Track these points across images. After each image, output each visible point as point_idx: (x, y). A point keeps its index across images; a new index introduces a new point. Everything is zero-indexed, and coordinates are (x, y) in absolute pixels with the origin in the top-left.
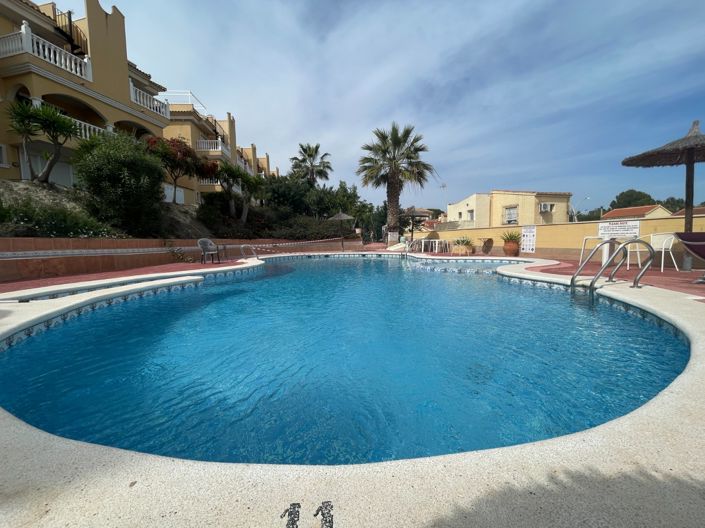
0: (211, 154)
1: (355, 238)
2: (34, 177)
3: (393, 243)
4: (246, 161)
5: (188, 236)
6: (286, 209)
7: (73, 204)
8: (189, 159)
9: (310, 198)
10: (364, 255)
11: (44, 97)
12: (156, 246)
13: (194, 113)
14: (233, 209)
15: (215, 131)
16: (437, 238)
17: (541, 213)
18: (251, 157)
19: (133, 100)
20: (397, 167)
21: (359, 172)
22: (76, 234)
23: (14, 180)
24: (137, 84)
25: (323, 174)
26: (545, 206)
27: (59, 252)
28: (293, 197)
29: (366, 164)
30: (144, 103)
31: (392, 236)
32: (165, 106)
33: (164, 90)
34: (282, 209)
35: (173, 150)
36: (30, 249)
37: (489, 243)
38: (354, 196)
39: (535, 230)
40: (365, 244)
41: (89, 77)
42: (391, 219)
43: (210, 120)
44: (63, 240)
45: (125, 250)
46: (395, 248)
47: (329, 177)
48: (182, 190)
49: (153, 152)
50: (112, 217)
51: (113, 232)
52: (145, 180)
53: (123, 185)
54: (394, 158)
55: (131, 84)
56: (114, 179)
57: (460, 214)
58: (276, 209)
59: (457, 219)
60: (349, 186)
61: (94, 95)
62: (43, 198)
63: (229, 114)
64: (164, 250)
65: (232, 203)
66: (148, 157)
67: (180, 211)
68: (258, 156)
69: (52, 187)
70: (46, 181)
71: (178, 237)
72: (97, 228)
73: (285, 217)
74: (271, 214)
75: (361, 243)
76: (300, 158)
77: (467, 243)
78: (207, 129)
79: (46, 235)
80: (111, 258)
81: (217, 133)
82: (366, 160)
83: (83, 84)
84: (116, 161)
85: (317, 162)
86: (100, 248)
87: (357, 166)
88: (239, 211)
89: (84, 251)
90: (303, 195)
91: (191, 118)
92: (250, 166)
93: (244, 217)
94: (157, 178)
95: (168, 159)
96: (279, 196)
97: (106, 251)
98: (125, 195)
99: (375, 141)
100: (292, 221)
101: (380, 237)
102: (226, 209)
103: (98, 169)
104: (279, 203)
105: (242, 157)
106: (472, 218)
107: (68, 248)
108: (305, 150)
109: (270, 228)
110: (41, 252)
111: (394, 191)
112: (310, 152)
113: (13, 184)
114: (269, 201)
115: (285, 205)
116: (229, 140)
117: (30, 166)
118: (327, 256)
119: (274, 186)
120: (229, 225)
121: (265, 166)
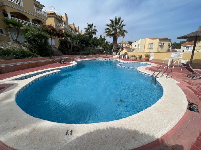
0: (61, 27)
1: (104, 54)
2: (13, 40)
3: (115, 55)
4: (72, 29)
5: (57, 55)
6: (83, 45)
7: (25, 48)
8: (55, 32)
9: (91, 41)
10: (105, 60)
11: (11, 13)
12: (48, 59)
13: (54, 14)
14: (68, 46)
15: (62, 19)
16: (127, 54)
17: (160, 46)
18: (73, 27)
19: (36, 12)
20: (116, 31)
21: (105, 33)
22: (28, 57)
23: (9, 42)
24: (37, 6)
25: (94, 33)
26: (162, 43)
27: (24, 62)
28: (86, 41)
29: (107, 30)
30: (40, 13)
31: (114, 53)
32: (45, 13)
33: (45, 7)
34: (82, 45)
35: (49, 29)
36: (17, 62)
37: (141, 57)
38: (104, 40)
39: (154, 54)
40: (106, 55)
41: (22, 5)
42: (114, 48)
43: (60, 16)
44: (25, 59)
45: (40, 61)
46: (115, 57)
47: (96, 34)
48: (54, 39)
49: (44, 31)
50: (36, 51)
51: (37, 56)
52: (43, 40)
53: (37, 42)
54: (116, 29)
55: (35, 6)
56: (35, 41)
57: (136, 45)
58: (81, 45)
59: (134, 47)
60: (103, 36)
61: (25, 11)
62: (17, 47)
63: (65, 13)
64: (51, 60)
65: (68, 44)
66: (43, 33)
67: (54, 47)
68: (75, 27)
69: (19, 43)
70: (17, 41)
71: (54, 56)
72: (33, 55)
73: (83, 47)
74: (79, 47)
75: (105, 55)
76: (87, 28)
77: (135, 57)
78: (59, 19)
79: (20, 58)
80: (37, 63)
81: (62, 20)
82: (107, 29)
83: (21, 8)
84: (34, 35)
85: (93, 29)
86: (34, 60)
87: (105, 31)
88: (70, 46)
89: (30, 62)
90: (89, 40)
91: (54, 15)
92: (73, 30)
93: (72, 48)
94: (46, 39)
95: (49, 32)
96: (81, 41)
97: (36, 61)
98: (38, 45)
99: (110, 23)
100: (85, 49)
101: (111, 53)
102: (66, 46)
103: (30, 38)
104: (82, 43)
105: (70, 27)
106: (139, 47)
107: (26, 61)
108: (89, 25)
109: (79, 51)
110: (20, 63)
111: (115, 39)
112: (90, 26)
113: (8, 43)
114: (79, 43)
115: (83, 44)
116: (66, 23)
117: (12, 37)
118: (95, 60)
119: (80, 38)
120: (68, 51)
121: (78, 30)
